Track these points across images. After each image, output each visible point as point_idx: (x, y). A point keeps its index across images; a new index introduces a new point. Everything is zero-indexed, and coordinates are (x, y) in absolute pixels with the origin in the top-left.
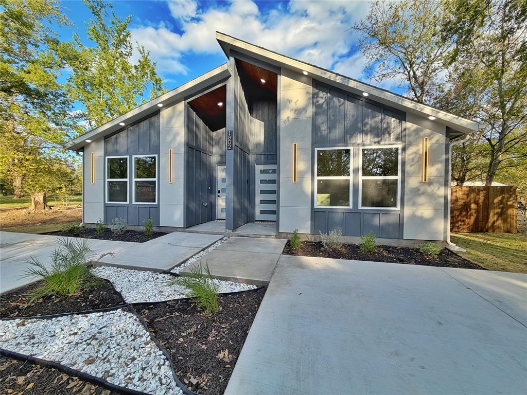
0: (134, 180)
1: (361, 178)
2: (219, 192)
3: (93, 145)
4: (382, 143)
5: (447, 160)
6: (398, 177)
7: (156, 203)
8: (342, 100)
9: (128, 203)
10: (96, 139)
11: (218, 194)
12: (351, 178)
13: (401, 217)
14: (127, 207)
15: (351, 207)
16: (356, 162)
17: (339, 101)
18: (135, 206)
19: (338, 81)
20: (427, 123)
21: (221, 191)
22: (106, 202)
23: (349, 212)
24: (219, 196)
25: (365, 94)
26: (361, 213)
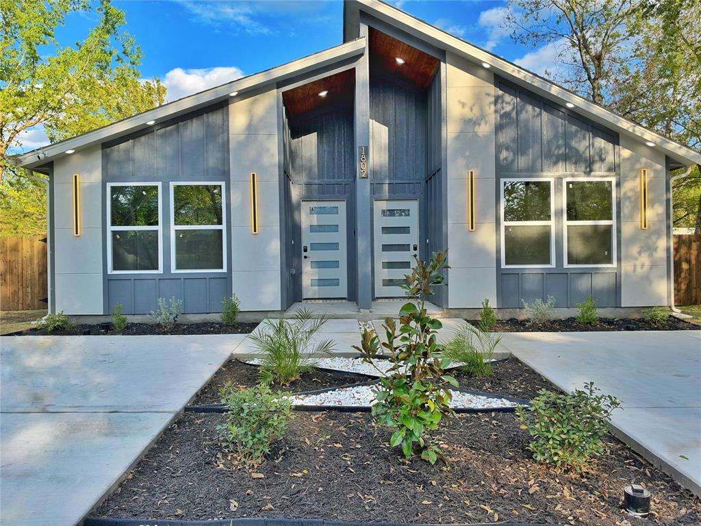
0: (174, 228)
1: (566, 223)
2: (306, 251)
3: (77, 160)
4: (593, 173)
5: (668, 201)
6: (613, 222)
7: (225, 270)
8: (538, 110)
9: (161, 270)
10: (85, 150)
11: (304, 254)
12: (552, 223)
13: (618, 276)
14: (161, 279)
15: (553, 265)
16: (558, 201)
17: (534, 110)
18: (176, 278)
19: (536, 84)
20: (644, 151)
21: (309, 249)
22: (110, 271)
23: (550, 273)
24: (305, 257)
25: (570, 105)
26: (565, 273)
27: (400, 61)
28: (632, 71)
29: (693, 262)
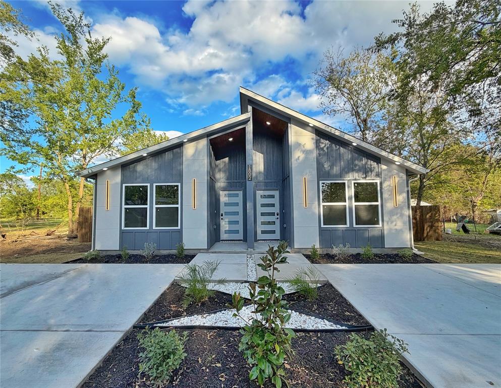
0: (155, 206)
1: (354, 204)
2: (222, 215)
3: (109, 172)
4: (367, 178)
5: (408, 191)
6: (379, 203)
7: (179, 228)
8: (338, 147)
9: (148, 228)
10: (113, 168)
11: (221, 217)
12: (347, 204)
13: (382, 231)
14: (148, 232)
15: (348, 225)
16: (350, 192)
17: (336, 147)
18: (156, 231)
19: (337, 134)
20: (394, 166)
21: (223, 215)
22: (123, 228)
23: (347, 230)
24: (222, 219)
25: (354, 144)
26: (355, 230)
27: (268, 123)
28: (381, 126)
29: (418, 219)
